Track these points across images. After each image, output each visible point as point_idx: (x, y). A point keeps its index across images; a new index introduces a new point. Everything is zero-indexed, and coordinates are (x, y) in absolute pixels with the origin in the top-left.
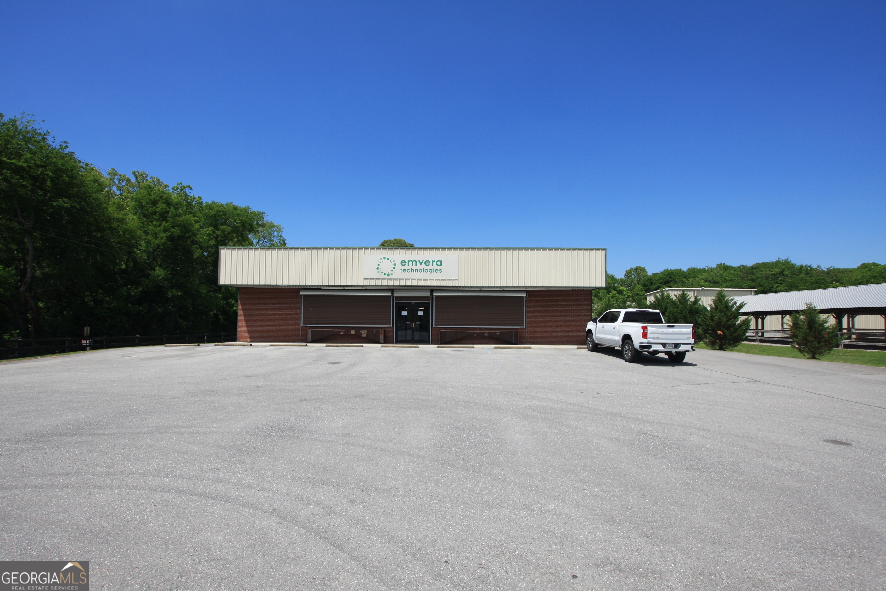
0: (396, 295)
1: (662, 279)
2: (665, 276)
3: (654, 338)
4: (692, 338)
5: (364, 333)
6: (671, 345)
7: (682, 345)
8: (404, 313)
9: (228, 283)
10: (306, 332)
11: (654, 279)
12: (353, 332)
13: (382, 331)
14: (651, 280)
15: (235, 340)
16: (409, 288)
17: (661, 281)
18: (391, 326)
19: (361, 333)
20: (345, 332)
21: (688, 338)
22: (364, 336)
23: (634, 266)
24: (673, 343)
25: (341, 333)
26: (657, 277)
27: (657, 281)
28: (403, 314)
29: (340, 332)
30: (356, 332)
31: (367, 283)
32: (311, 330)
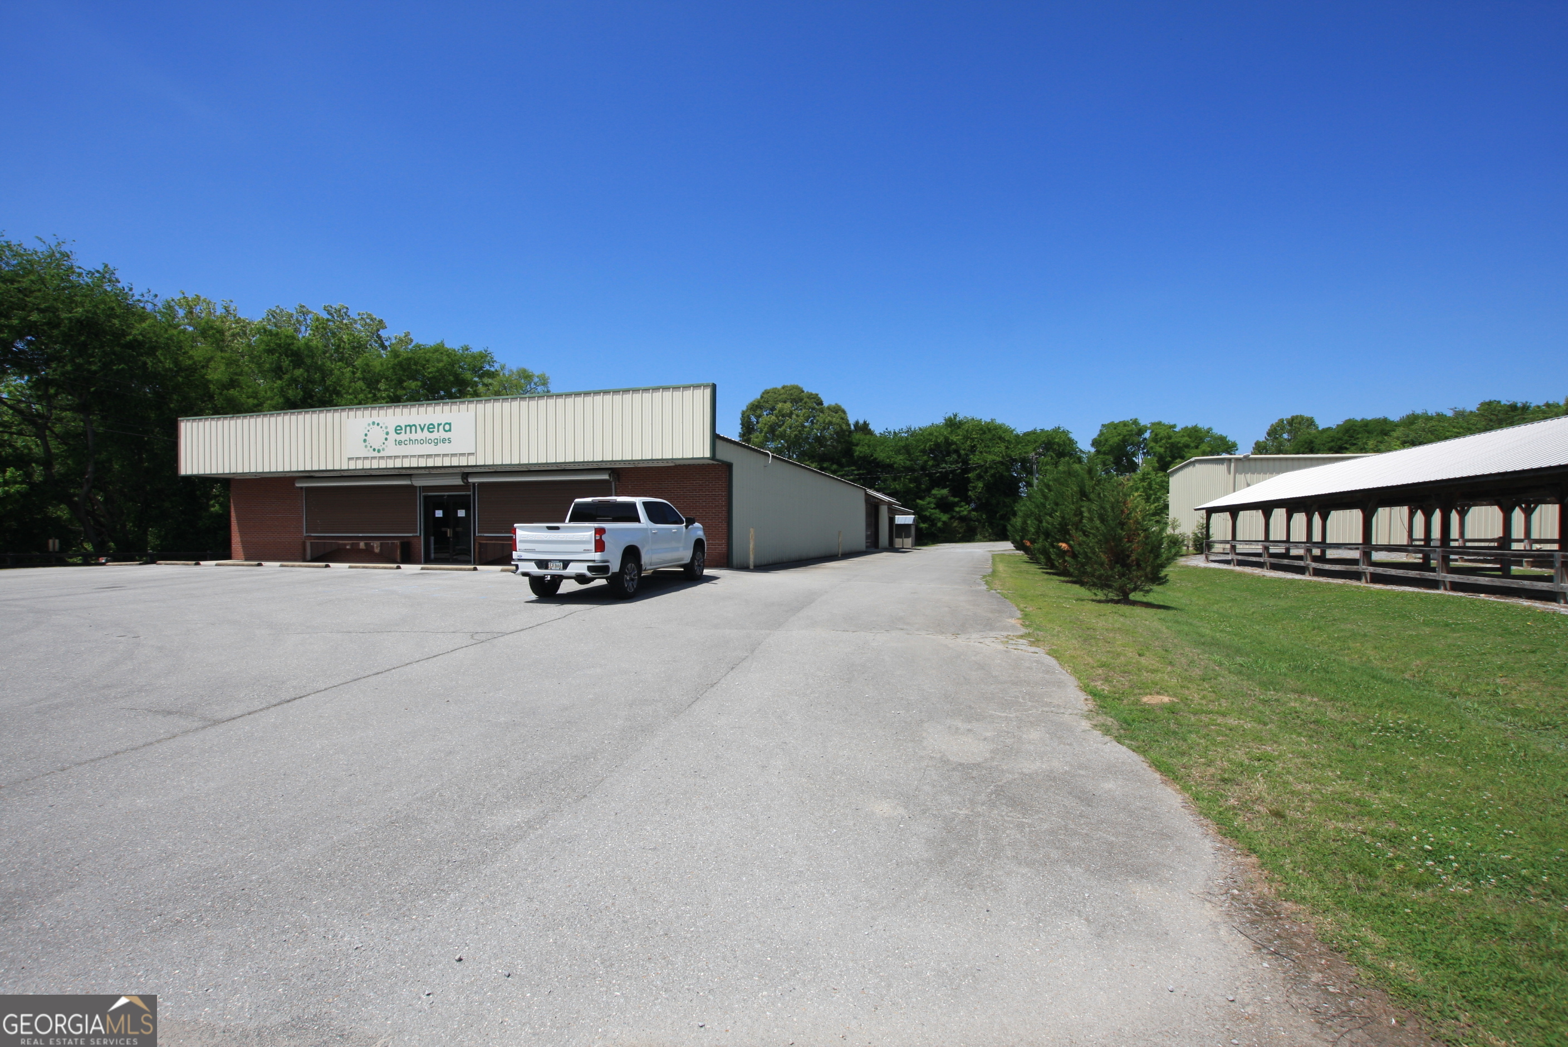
0: (418, 483)
1: (1333, 441)
2: (1340, 435)
3: (526, 551)
4: (596, 552)
5: (377, 549)
6: (558, 564)
7: (571, 564)
8: (439, 513)
9: (189, 473)
10: (304, 544)
11: (1317, 441)
12: (362, 545)
13: (397, 542)
14: (1311, 442)
15: (229, 557)
16: (427, 472)
17: (1332, 444)
18: (418, 534)
19: (373, 547)
20: (352, 545)
21: (587, 551)
22: (377, 550)
23: (1287, 416)
24: (560, 561)
25: (348, 547)
26: (1325, 435)
27: (1324, 444)
28: (437, 516)
29: (346, 545)
30: (366, 544)
31: (352, 466)
32: (311, 543)
